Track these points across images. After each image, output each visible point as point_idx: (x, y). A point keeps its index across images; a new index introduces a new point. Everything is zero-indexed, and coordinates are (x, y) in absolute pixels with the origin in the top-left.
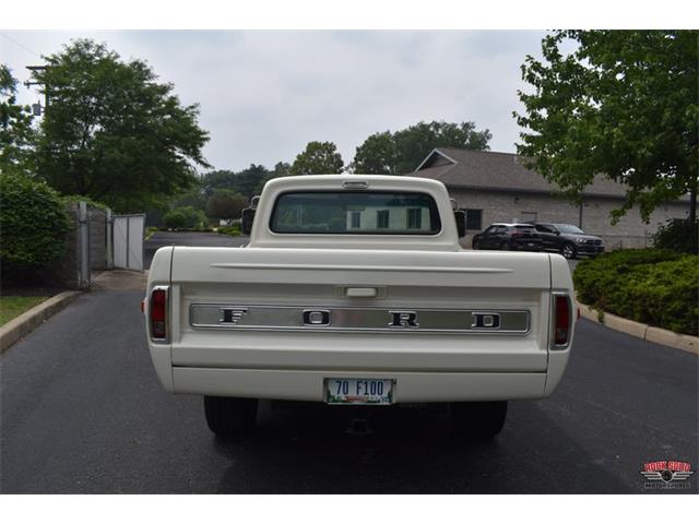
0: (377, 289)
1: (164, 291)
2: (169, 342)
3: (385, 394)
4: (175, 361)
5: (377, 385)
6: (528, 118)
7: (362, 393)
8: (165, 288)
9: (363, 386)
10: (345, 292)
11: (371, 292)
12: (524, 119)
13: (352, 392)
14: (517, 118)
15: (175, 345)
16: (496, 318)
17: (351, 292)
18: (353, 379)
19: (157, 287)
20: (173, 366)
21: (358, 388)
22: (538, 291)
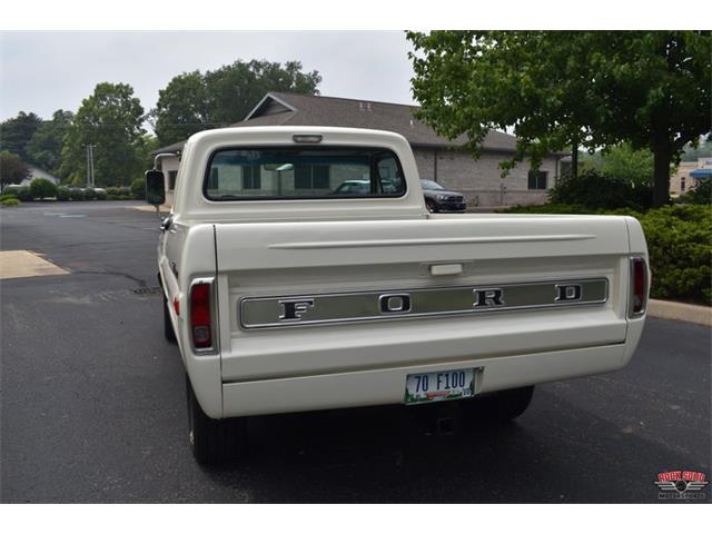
0: (463, 264)
1: (207, 285)
2: (216, 352)
3: (467, 386)
4: (227, 375)
5: (458, 375)
6: (425, 60)
7: (442, 387)
8: (209, 280)
9: (443, 379)
10: (430, 269)
11: (457, 269)
12: (421, 61)
13: (432, 389)
14: (413, 59)
15: (225, 355)
16: (578, 288)
17: (436, 270)
18: (433, 373)
19: (196, 281)
20: (223, 382)
21: (439, 381)
22: (617, 257)
